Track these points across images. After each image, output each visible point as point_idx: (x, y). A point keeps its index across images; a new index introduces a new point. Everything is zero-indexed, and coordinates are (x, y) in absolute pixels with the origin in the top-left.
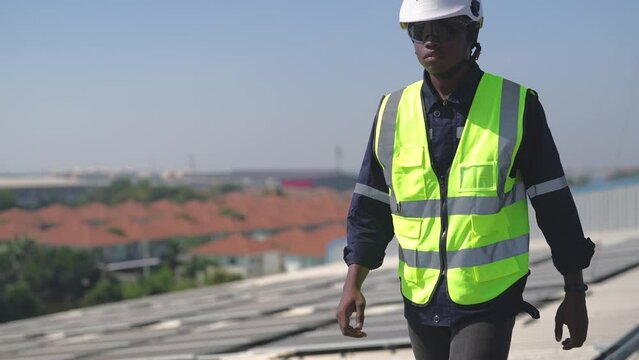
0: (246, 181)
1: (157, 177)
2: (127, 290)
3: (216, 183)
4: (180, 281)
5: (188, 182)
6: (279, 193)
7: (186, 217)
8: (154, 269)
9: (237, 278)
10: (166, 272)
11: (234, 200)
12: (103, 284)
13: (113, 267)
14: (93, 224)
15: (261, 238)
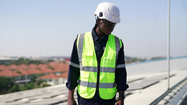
0: (55, 59)
1: (31, 58)
2: (21, 88)
3: (47, 59)
4: (36, 86)
5: (40, 59)
6: (64, 62)
7: (38, 69)
8: (29, 83)
9: (50, 85)
10: (32, 83)
11: (52, 64)
12: (14, 87)
13: (17, 82)
14: (12, 70)
15: (58, 74)
